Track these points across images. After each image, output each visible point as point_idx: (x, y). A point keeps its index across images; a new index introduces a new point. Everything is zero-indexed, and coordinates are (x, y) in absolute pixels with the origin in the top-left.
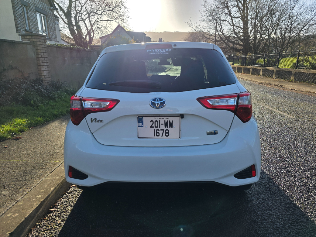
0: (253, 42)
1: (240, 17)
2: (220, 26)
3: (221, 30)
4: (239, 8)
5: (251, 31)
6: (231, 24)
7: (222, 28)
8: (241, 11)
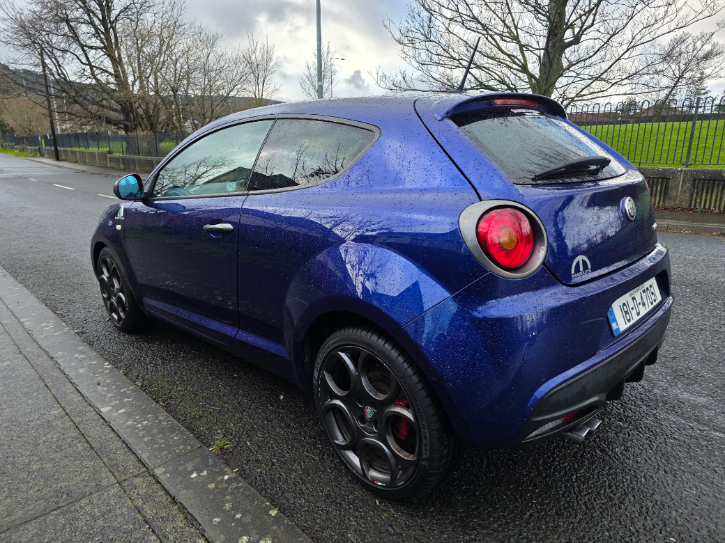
0: (142, 106)
1: (101, 49)
2: (55, 61)
3: (60, 72)
4: (95, 27)
5: (134, 83)
6: (84, 60)
7: (59, 66)
8: (102, 36)
